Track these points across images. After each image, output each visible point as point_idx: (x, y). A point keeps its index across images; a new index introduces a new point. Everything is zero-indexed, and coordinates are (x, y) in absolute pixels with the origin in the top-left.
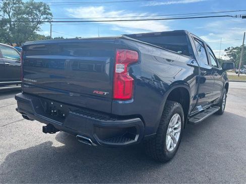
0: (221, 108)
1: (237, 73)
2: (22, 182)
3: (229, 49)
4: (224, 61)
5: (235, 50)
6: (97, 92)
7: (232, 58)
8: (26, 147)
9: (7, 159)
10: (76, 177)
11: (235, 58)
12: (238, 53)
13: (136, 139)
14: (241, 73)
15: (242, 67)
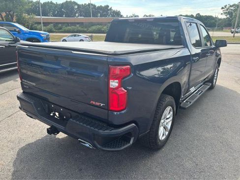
0: (212, 84)
1: (232, 33)
2: (35, 178)
3: (226, 6)
4: (221, 19)
5: (232, 8)
6: (94, 103)
7: (228, 16)
8: (33, 141)
9: (18, 154)
10: (81, 170)
11: (231, 17)
12: (235, 11)
13: (131, 142)
14: (237, 32)
15: (238, 27)
